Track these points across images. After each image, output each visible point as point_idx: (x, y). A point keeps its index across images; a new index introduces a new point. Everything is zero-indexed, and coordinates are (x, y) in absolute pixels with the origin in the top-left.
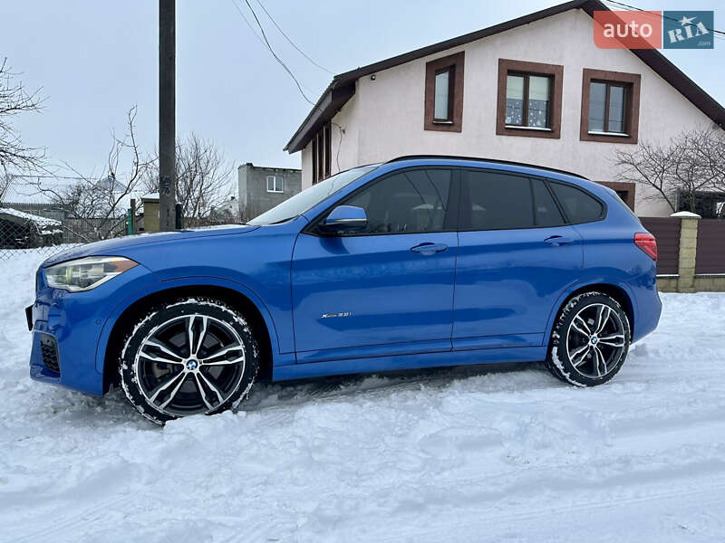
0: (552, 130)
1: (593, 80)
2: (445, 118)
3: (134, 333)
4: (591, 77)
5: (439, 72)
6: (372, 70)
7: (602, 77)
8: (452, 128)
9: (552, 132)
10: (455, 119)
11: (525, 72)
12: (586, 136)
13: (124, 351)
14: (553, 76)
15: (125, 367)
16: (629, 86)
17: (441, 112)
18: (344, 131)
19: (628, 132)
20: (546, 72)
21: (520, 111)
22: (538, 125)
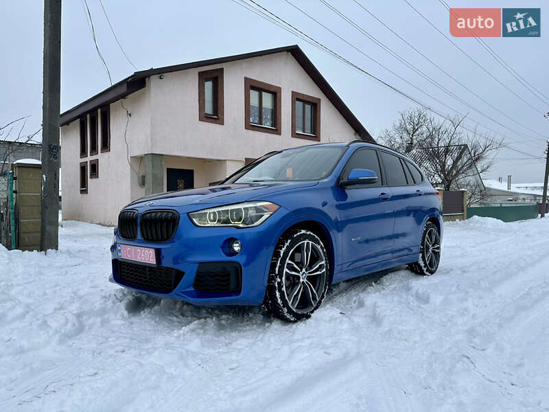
0: (276, 129)
1: (298, 100)
2: (211, 113)
3: (282, 255)
4: (297, 97)
5: (207, 80)
6: (161, 72)
7: (301, 98)
8: (218, 121)
9: (277, 130)
10: (220, 115)
11: (259, 88)
12: (295, 135)
13: (277, 269)
14: (275, 94)
15: (279, 280)
16: (315, 105)
17: (209, 109)
18: (130, 115)
19: (315, 133)
20: (272, 90)
21: (257, 114)
22: (267, 125)
